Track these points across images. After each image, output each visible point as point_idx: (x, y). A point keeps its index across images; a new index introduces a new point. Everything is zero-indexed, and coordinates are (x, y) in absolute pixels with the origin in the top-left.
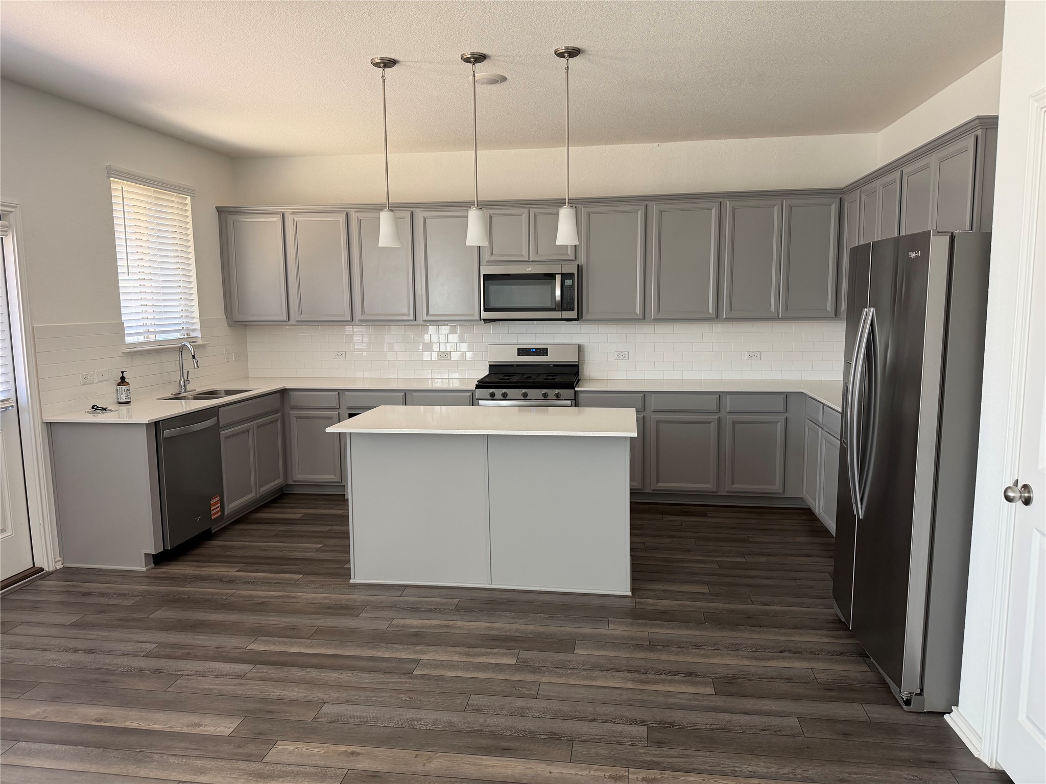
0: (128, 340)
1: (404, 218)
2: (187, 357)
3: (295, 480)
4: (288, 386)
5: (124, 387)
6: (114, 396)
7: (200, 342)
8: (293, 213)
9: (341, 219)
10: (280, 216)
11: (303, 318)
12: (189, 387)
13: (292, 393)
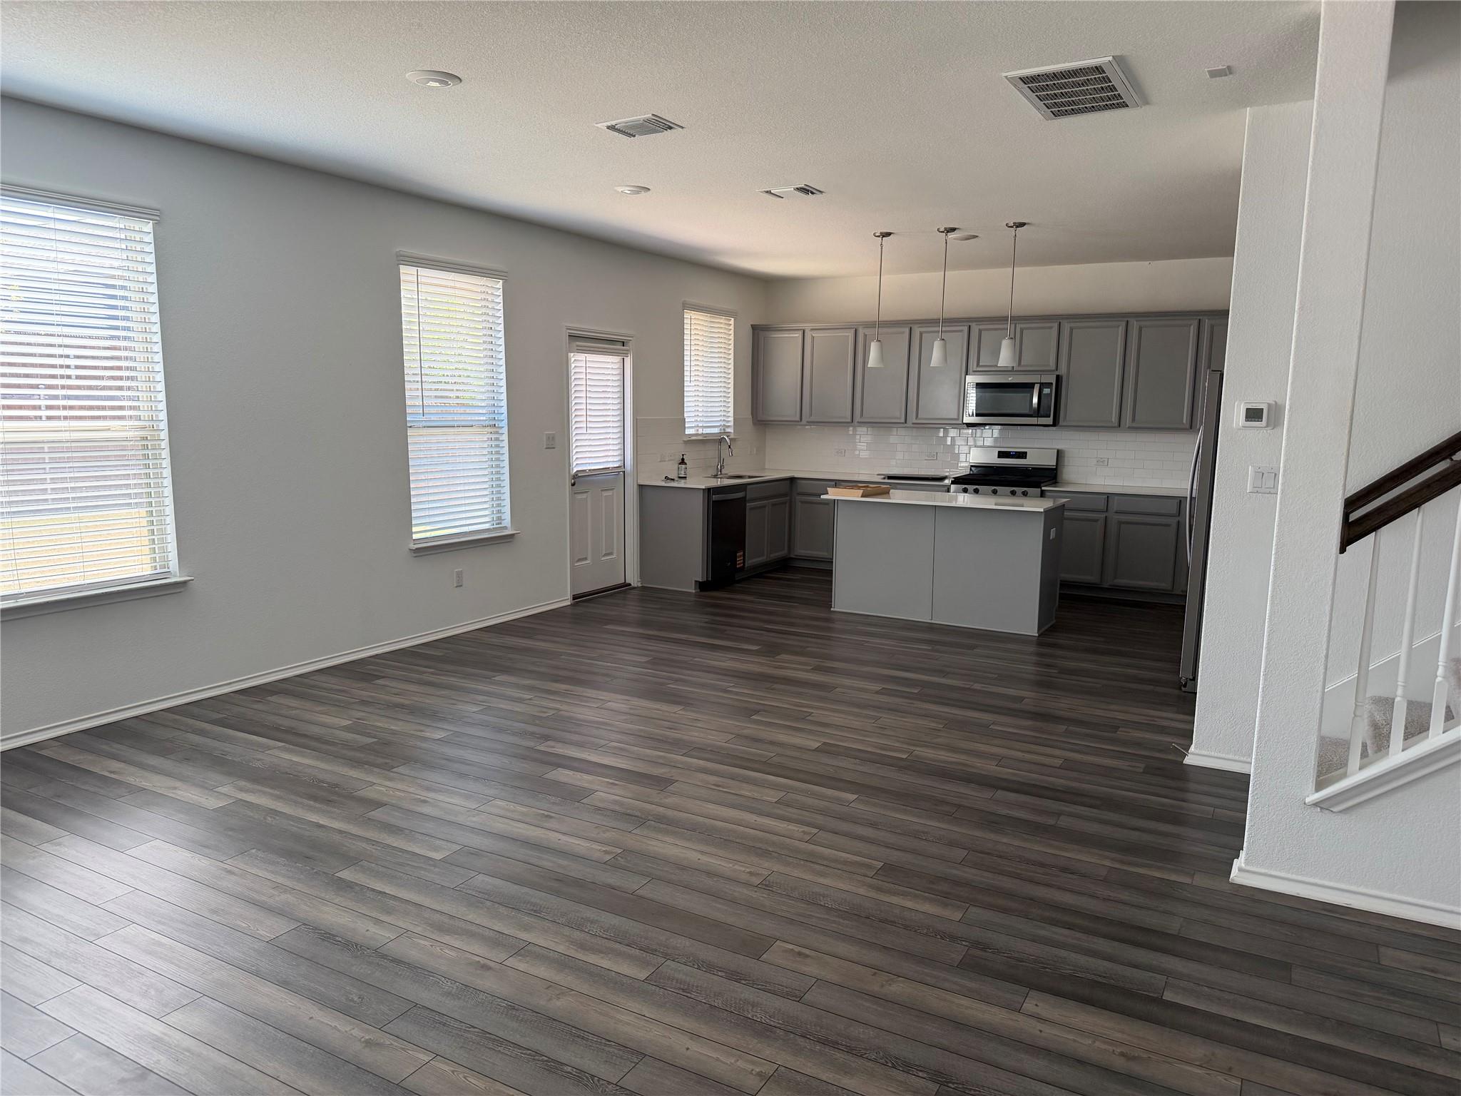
0: (688, 432)
1: (903, 333)
2: (724, 447)
3: (796, 553)
4: (796, 476)
5: (683, 466)
6: (676, 472)
7: (732, 436)
8: (812, 330)
9: (851, 334)
10: (801, 332)
11: (813, 419)
12: (723, 471)
13: (799, 481)
